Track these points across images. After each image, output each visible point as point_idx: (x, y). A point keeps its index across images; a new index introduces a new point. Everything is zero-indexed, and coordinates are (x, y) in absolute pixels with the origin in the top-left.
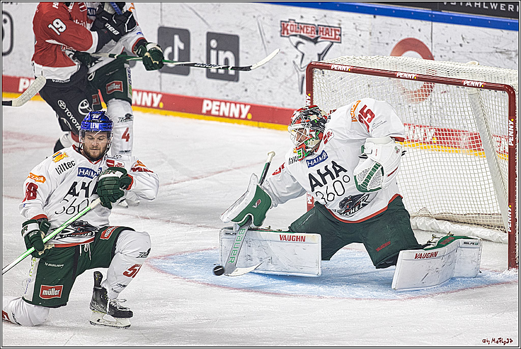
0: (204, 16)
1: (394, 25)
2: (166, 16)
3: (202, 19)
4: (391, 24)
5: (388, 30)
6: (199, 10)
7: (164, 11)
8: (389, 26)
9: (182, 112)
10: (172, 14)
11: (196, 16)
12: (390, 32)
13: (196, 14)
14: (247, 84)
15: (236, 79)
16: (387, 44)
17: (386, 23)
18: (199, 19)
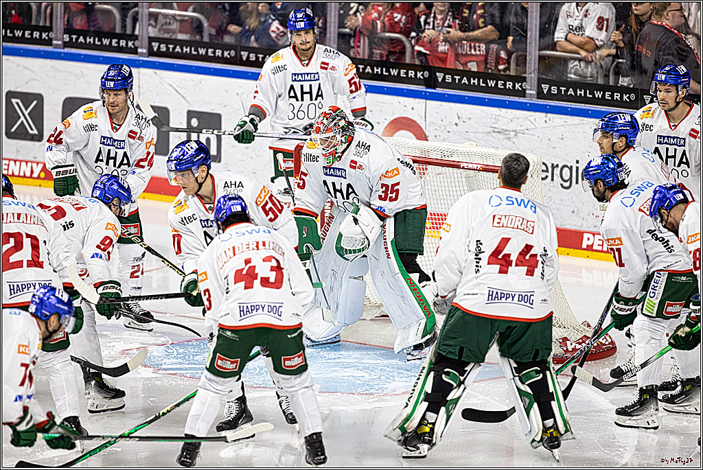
0: (184, 93)
1: (385, 103)
2: (143, 94)
3: (183, 97)
4: (382, 103)
5: (379, 108)
6: (179, 87)
7: (142, 88)
8: (381, 104)
9: (161, 194)
10: (151, 91)
11: (176, 92)
12: (381, 111)
13: (176, 91)
14: (230, 165)
15: (218, 160)
16: (378, 123)
17: (377, 101)
18: (180, 96)
